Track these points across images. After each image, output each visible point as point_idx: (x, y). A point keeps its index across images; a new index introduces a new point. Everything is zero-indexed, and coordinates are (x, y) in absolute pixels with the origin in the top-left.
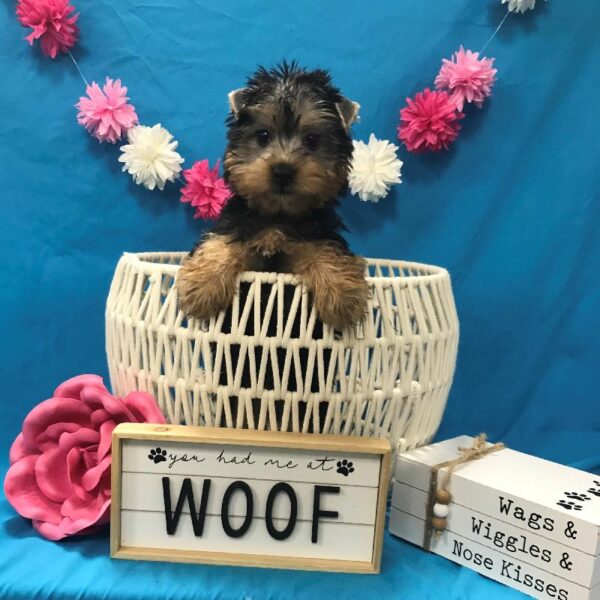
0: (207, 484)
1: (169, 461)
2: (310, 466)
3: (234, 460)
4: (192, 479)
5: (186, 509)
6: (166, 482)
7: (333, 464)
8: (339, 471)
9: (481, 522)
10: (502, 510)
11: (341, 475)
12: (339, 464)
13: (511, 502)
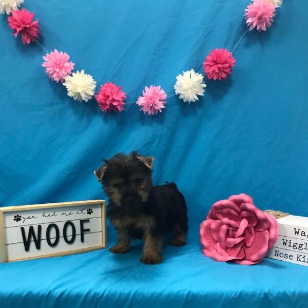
0: (40, 227)
1: (23, 220)
2: (77, 213)
3: (49, 215)
4: (33, 226)
5: (32, 239)
6: (22, 229)
7: (85, 211)
8: (88, 213)
9: (287, 240)
10: (296, 233)
11: (88, 215)
12: (88, 211)
13: (299, 229)
